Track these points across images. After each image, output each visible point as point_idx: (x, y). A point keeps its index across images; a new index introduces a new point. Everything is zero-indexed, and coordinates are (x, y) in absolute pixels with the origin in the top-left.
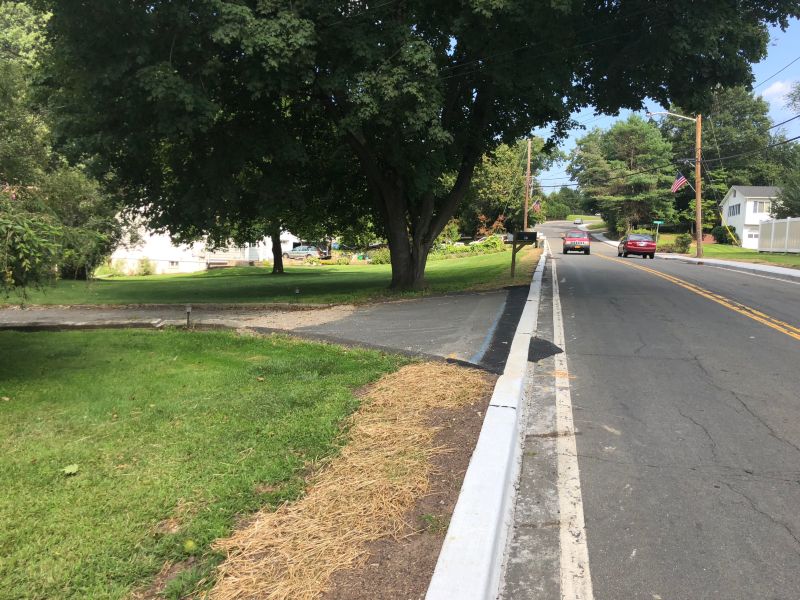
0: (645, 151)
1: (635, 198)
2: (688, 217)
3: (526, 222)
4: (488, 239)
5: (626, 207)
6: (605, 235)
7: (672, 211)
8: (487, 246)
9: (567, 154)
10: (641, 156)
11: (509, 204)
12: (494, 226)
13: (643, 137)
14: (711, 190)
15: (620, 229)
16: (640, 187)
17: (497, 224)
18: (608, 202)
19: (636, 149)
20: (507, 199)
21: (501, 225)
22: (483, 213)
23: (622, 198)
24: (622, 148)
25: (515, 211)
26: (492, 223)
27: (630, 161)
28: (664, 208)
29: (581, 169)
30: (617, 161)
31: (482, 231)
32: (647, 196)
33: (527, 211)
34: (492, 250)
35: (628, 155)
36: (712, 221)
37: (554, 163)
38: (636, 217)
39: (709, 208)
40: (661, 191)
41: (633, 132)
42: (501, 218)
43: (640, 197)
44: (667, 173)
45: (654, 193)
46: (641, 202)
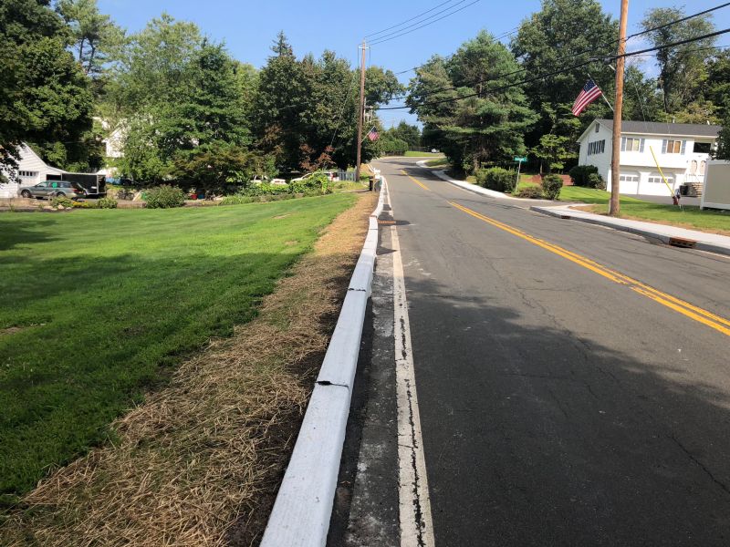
0: (496, 77)
1: (484, 131)
2: (538, 155)
3: (359, 156)
4: (312, 176)
5: (474, 142)
6: (446, 173)
7: (523, 148)
8: (310, 185)
9: (406, 85)
10: (491, 82)
11: (339, 132)
12: (320, 159)
13: (493, 60)
14: (564, 124)
15: (466, 166)
16: (491, 118)
17: (325, 157)
18: (455, 133)
19: (485, 74)
20: (337, 126)
21: (328, 158)
22: (308, 142)
23: (469, 131)
24: (471, 73)
25: (345, 140)
26: (318, 155)
27: (478, 87)
28: (514, 144)
29: (420, 101)
30: (465, 87)
31: (305, 165)
32: (497, 129)
33: (360, 141)
34: (316, 191)
35: (477, 80)
36: (563, 160)
37: (394, 96)
38: (485, 152)
39: (561, 145)
40: (513, 124)
41: (482, 54)
42: (329, 149)
43: (490, 130)
44: (518, 103)
45: (505, 126)
46: (491, 136)
